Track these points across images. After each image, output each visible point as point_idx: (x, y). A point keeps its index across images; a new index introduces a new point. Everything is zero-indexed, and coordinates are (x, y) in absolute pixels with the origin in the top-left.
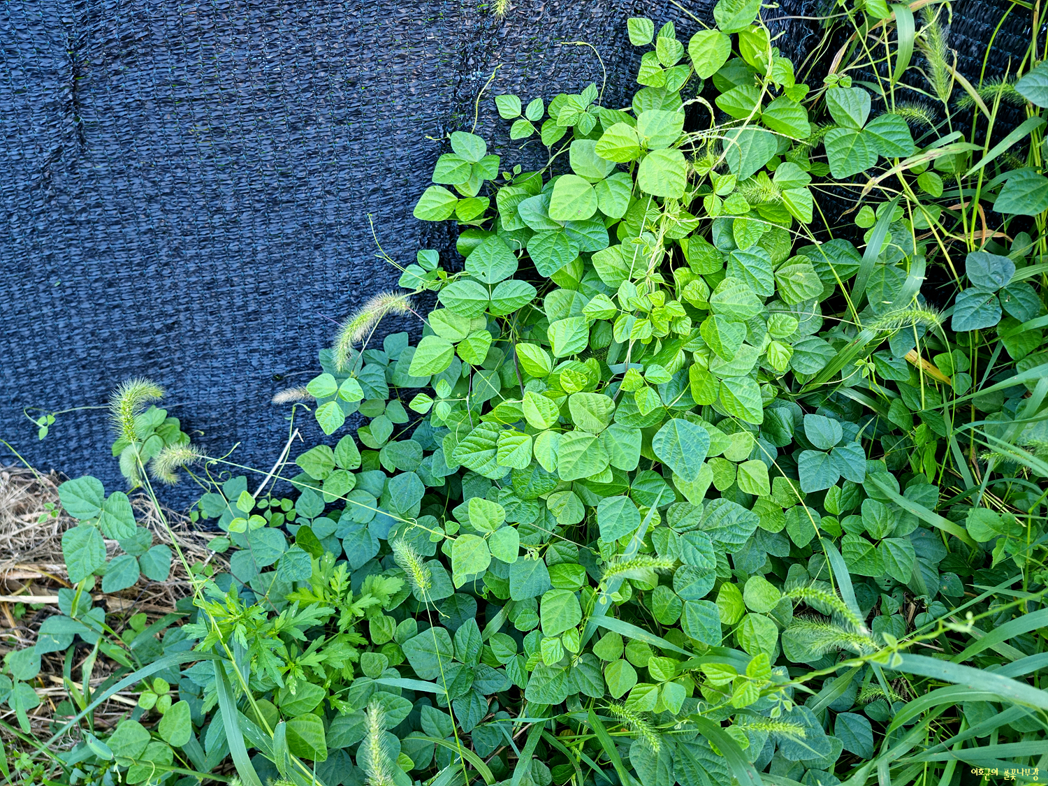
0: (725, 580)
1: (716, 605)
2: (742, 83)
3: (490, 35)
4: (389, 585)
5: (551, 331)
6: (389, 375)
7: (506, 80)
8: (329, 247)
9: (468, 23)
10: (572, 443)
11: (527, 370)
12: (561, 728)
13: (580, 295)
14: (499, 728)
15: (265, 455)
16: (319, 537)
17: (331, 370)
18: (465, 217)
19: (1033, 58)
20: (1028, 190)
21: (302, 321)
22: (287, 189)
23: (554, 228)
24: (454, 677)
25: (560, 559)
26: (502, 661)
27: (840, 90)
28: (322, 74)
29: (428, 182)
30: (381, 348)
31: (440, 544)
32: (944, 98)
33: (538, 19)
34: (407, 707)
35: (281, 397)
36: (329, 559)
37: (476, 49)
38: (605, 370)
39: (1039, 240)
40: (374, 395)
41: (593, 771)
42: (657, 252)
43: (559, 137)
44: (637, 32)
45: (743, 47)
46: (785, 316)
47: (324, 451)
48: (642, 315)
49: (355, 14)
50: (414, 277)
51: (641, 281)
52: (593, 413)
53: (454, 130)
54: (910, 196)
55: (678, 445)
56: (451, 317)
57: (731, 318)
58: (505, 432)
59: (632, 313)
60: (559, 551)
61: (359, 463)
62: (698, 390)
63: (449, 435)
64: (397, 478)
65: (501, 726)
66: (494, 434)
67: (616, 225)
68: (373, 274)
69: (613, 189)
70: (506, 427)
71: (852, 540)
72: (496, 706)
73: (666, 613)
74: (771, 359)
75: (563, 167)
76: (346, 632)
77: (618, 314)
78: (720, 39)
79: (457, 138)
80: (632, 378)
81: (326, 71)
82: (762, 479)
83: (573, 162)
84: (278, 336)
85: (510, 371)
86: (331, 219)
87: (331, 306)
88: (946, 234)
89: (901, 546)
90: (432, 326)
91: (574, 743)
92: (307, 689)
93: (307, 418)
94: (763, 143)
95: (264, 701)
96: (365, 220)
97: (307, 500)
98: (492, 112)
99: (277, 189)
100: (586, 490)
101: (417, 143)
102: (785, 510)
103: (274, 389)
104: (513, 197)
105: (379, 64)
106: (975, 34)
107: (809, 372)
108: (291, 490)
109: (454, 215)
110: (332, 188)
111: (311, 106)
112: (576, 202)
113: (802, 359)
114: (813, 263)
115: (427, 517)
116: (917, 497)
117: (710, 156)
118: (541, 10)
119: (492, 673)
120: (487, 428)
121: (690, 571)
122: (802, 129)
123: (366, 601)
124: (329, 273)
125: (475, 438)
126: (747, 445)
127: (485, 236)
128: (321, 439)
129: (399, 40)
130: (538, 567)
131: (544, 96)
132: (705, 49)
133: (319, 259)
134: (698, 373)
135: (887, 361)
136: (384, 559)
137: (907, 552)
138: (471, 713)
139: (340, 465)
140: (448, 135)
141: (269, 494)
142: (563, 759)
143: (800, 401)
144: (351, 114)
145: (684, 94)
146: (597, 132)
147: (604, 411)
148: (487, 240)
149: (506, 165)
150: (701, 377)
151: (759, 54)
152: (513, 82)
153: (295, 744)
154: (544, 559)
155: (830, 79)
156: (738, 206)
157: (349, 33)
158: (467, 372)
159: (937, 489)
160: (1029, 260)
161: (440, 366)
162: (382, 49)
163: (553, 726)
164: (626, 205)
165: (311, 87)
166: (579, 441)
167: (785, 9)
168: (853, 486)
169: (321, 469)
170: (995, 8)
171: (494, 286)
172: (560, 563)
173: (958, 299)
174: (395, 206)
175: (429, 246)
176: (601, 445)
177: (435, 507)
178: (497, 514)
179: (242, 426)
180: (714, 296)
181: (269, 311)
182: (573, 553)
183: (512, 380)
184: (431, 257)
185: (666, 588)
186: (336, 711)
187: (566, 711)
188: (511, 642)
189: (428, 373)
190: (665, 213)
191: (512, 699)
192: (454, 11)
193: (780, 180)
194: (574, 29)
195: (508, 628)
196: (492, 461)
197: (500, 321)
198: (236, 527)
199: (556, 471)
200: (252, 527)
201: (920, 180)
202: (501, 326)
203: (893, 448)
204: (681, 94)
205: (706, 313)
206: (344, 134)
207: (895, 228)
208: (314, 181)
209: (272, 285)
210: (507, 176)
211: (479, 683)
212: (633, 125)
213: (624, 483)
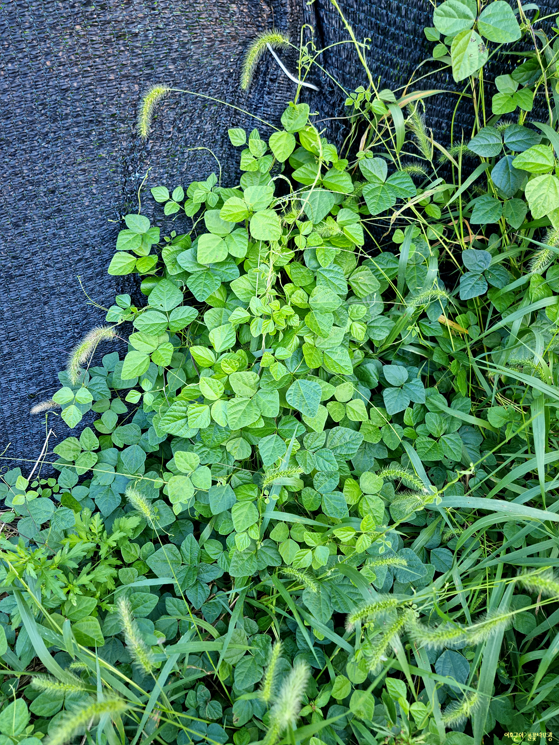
0: (347, 477)
1: (343, 494)
2: (308, 162)
3: (140, 150)
4: (130, 523)
5: (211, 336)
6: (109, 382)
7: (156, 178)
8: (54, 302)
9: (124, 144)
10: (235, 405)
11: (200, 364)
12: (260, 594)
13: (227, 310)
14: (219, 602)
15: (31, 451)
16: (78, 500)
17: (68, 384)
18: (143, 270)
19: (478, 127)
20: (488, 208)
21: (43, 355)
22: (18, 267)
23: (202, 269)
24: (185, 575)
25: (241, 483)
26: (214, 557)
27: (367, 160)
28: (30, 188)
29: (114, 251)
30: (101, 365)
31: (161, 489)
32: (430, 158)
33: (170, 136)
34: (155, 599)
35: (36, 409)
36: (87, 512)
37: (133, 160)
38: (250, 356)
39: (503, 237)
40: (101, 397)
41: (285, 617)
42: (271, 276)
43: (197, 210)
44: (235, 137)
45: (303, 140)
46: (358, 306)
47: (73, 441)
48: (268, 317)
49: (46, 146)
50: (116, 314)
51: (264, 295)
52: (246, 384)
53: (127, 214)
54: (422, 220)
55: (302, 396)
56: (144, 336)
57: (323, 311)
58: (191, 406)
59: (261, 317)
60: (239, 478)
61: (98, 445)
62: (309, 359)
63: (156, 415)
64: (126, 450)
65: (221, 600)
66: (184, 408)
67: (243, 262)
68: (87, 316)
69: (236, 239)
70: (191, 402)
71: (423, 440)
72: (216, 589)
73: (312, 504)
74: (354, 334)
75: (202, 229)
76: (106, 559)
77: (251, 319)
78: (288, 136)
79: (129, 219)
80: (267, 358)
81: (33, 185)
82: (362, 410)
83: (208, 225)
84: (28, 368)
85: (190, 367)
86: (52, 283)
87: (61, 341)
88: (448, 241)
89: (453, 438)
90: (132, 344)
91: (270, 602)
92: (84, 601)
93: (57, 421)
94: (326, 199)
95: (55, 614)
96: (76, 281)
97: (66, 476)
98: (150, 199)
99: (11, 268)
100: (250, 436)
101: (103, 225)
102: (380, 428)
103: (30, 404)
104: (173, 253)
105: (68, 177)
106: (443, 116)
107: (381, 338)
108: (53, 472)
109: (135, 269)
110: (50, 263)
111: (26, 210)
112: (214, 250)
113: (375, 331)
114: (372, 270)
115: (150, 473)
116: (458, 407)
117: (294, 211)
118: (171, 130)
119: (210, 568)
120: (178, 406)
121: (323, 475)
122: (348, 187)
123: (117, 535)
124: (57, 320)
125: (172, 413)
126: (350, 391)
127: (158, 280)
128: (69, 434)
129: (80, 160)
130: (227, 490)
131: (183, 184)
132: (279, 143)
133: (48, 311)
134: (308, 349)
135: (428, 325)
136: (125, 507)
137: (457, 442)
138: (198, 597)
139: (85, 449)
140: (123, 217)
141: (38, 477)
142: (265, 613)
143: (381, 358)
144: (55, 211)
145: (272, 173)
146: (220, 204)
147: (253, 382)
148: (160, 283)
149: (165, 231)
150: (310, 351)
151: (314, 143)
152: (161, 178)
153: (80, 638)
154: (230, 484)
155: (360, 154)
156: (315, 241)
157: (45, 159)
158: (162, 372)
159: (470, 399)
160: (500, 250)
161: (141, 370)
162: (69, 167)
163: (255, 595)
164: (246, 248)
165: (24, 197)
166: (239, 404)
167: (325, 113)
168: (419, 406)
169: (72, 454)
170: (451, 99)
171: (170, 312)
172: (241, 485)
173: (461, 281)
174: (95, 268)
175: (123, 292)
176: (254, 403)
177: (155, 466)
178: (194, 460)
179: (12, 433)
180: (311, 299)
181: (19, 352)
182: (249, 477)
183: (193, 373)
184: (125, 299)
185: (310, 488)
186: (107, 611)
187: (260, 581)
188: (219, 544)
189: (134, 376)
190: (272, 251)
191: (226, 581)
192: (113, 137)
193: (341, 220)
194: (196, 140)
195: (215, 535)
196: (185, 426)
197: (179, 335)
198: (17, 501)
199: (228, 425)
200: (29, 499)
201: (427, 210)
202: (181, 338)
203: (441, 378)
204: (271, 173)
205: (308, 310)
206: (52, 225)
207: (416, 241)
208: (36, 259)
209: (18, 333)
210: (167, 239)
211: (202, 576)
212: (242, 197)
213: (273, 426)
